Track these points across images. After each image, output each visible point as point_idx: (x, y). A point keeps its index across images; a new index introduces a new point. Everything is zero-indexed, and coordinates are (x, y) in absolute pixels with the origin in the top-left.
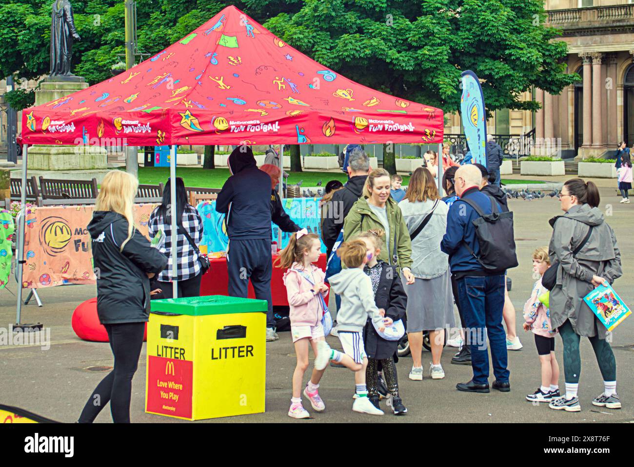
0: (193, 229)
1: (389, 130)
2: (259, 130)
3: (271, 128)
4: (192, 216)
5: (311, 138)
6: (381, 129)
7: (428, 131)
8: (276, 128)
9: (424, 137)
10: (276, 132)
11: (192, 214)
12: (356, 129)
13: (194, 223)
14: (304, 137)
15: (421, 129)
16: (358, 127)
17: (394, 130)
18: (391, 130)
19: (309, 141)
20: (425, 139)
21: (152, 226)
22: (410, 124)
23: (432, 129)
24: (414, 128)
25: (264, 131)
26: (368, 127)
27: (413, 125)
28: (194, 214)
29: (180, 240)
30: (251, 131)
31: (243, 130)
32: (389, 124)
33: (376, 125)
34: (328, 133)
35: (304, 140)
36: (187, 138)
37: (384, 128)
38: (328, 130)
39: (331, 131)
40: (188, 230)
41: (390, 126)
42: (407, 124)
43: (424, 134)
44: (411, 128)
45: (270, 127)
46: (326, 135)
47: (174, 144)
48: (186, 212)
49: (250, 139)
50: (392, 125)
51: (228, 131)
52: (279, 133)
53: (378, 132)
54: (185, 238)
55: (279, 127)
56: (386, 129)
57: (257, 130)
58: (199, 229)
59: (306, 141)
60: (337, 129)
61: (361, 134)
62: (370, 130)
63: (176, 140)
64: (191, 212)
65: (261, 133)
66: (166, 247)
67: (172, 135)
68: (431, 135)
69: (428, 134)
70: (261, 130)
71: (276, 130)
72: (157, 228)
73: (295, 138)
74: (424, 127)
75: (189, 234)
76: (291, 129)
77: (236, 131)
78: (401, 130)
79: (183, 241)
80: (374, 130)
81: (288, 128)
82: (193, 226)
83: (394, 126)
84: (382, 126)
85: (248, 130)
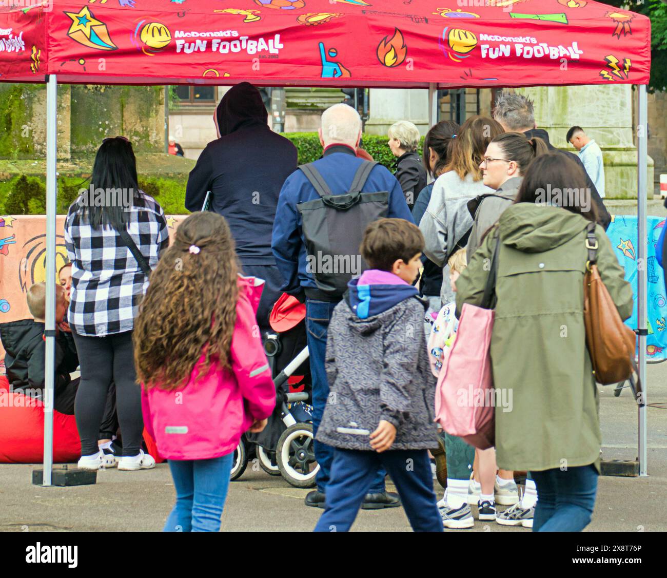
0: (146, 239)
1: (525, 56)
2: (238, 50)
3: (265, 46)
4: (146, 213)
5: (351, 69)
6: (507, 54)
7: (613, 60)
8: (275, 46)
9: (604, 72)
10: (274, 55)
11: (146, 209)
12: (453, 52)
13: (148, 226)
14: (335, 66)
15: (596, 55)
16: (456, 49)
17: (537, 55)
18: (530, 56)
19: (346, 74)
20: (606, 76)
21: (70, 228)
22: (575, 44)
23: (622, 55)
24: (581, 52)
25: (249, 52)
26: (477, 48)
27: (579, 47)
28: (151, 211)
29: (119, 257)
30: (222, 51)
31: (203, 49)
32: (525, 44)
33: (494, 46)
34: (390, 59)
35: (335, 72)
36: (82, 62)
37: (513, 52)
38: (391, 55)
39: (396, 56)
40: (137, 240)
41: (526, 49)
42: (567, 45)
43: (606, 65)
44: (575, 53)
45: (262, 44)
46: (384, 64)
47: (54, 73)
48: (136, 205)
49: (219, 66)
50: (532, 45)
51: (170, 49)
52: (281, 57)
53: (502, 60)
54: (130, 255)
55: (281, 46)
56: (518, 54)
57: (234, 50)
58: (160, 240)
59: (339, 74)
60: (410, 52)
61: (464, 63)
62: (484, 55)
63: (58, 66)
64: (144, 206)
65: (242, 57)
66: (92, 270)
67: (51, 55)
68: (622, 68)
69: (613, 64)
70: (244, 51)
71: (276, 52)
72: (79, 233)
73: (318, 67)
74: (605, 52)
75: (139, 247)
76: (308, 50)
77: (187, 51)
78: (552, 57)
79: (125, 260)
80: (493, 56)
81: (301, 48)
82: (146, 232)
83: (536, 48)
84: (509, 47)
85: (214, 49)
